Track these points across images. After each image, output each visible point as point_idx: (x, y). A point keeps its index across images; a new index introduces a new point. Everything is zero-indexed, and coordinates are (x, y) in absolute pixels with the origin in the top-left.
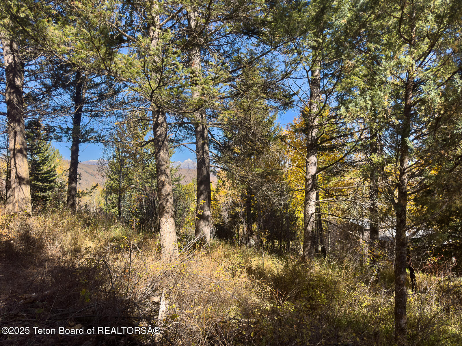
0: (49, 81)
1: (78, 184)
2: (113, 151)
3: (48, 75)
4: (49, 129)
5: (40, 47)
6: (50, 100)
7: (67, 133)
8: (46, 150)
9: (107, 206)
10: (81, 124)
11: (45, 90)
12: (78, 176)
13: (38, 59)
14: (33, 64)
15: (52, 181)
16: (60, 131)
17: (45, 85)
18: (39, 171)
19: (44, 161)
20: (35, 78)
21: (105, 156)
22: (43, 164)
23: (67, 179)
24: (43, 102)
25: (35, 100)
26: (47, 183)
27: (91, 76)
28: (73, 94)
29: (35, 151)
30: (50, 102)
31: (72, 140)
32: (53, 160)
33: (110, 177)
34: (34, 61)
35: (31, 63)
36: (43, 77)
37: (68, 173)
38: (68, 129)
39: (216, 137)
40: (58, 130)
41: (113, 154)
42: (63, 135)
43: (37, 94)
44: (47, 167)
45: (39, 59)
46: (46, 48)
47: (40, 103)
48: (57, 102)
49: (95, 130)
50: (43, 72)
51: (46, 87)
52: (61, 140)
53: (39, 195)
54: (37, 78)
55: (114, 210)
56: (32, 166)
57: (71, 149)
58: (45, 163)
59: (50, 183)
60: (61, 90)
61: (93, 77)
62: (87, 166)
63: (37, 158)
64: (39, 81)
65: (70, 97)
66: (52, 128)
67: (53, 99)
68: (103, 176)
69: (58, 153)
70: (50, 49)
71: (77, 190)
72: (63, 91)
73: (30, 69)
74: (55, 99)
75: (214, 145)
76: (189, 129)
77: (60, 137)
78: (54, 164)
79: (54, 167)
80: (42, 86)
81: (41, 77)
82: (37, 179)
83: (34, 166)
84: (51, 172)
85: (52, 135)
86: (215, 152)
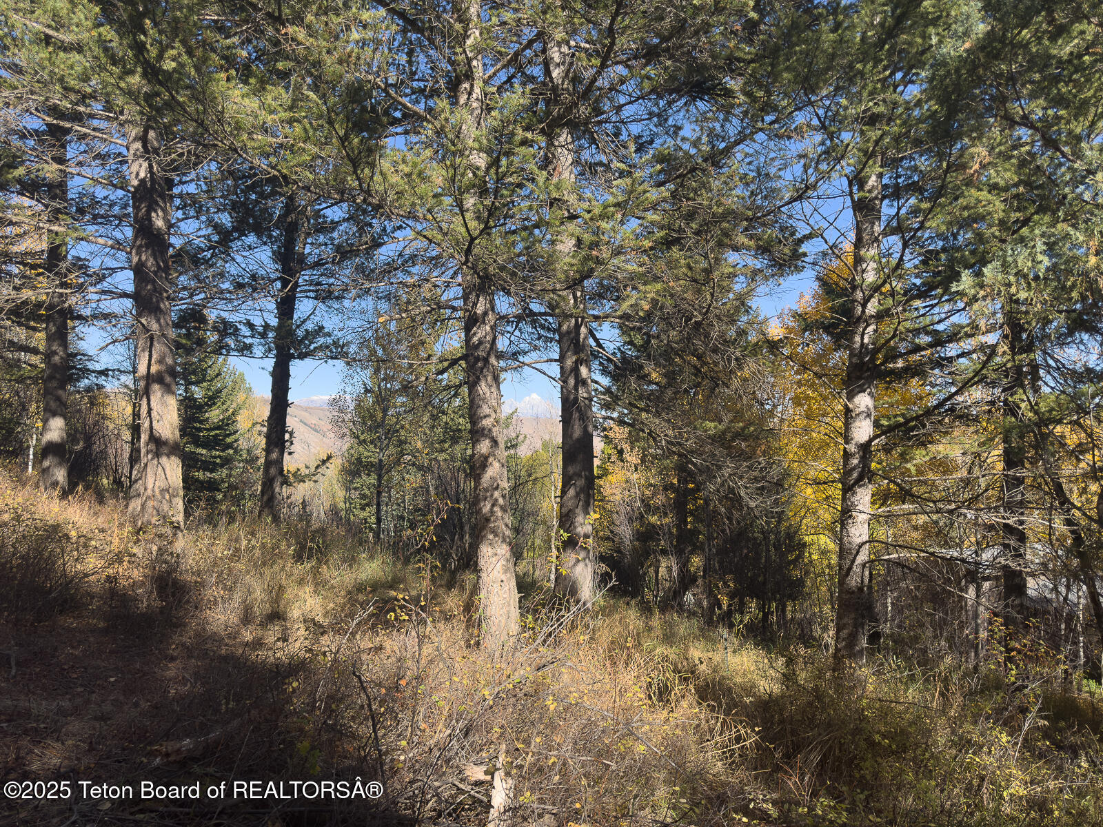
0: (225, 219)
1: (286, 454)
2: (364, 376)
3: (225, 205)
4: (225, 328)
5: (209, 140)
6: (227, 262)
7: (263, 338)
8: (219, 374)
9: (351, 504)
10: (295, 317)
11: (216, 238)
12: (287, 436)
13: (202, 168)
14: (192, 180)
15: (230, 446)
16: (248, 334)
17: (217, 227)
18: (201, 422)
19: (212, 400)
20: (197, 212)
21: (348, 390)
22: (210, 406)
23: (262, 442)
24: (211, 266)
25: (196, 262)
26: (218, 450)
27: (320, 204)
28: (279, 247)
29: (193, 378)
30: (227, 265)
31: (275, 352)
32: (231, 397)
33: (358, 437)
34: (193, 175)
35: (188, 179)
36: (212, 210)
37: (265, 429)
38: (267, 326)
39: (606, 344)
40: (245, 330)
41: (365, 384)
42: (256, 341)
43: (199, 248)
44: (217, 412)
45: (206, 168)
46: (222, 141)
47: (206, 270)
48: (243, 266)
49: (326, 330)
50: (213, 198)
51: (218, 233)
52: (251, 353)
53: (201, 477)
54: (199, 212)
55: (365, 514)
56: (186, 412)
57: (273, 374)
58: (215, 404)
59: (223, 451)
60: (251, 239)
61: (321, 207)
62: (306, 409)
63: (198, 392)
64: (203, 218)
65: (270, 255)
66: (231, 327)
67: (233, 259)
68: (344, 435)
69: (243, 381)
70: (232, 143)
71: (285, 469)
72: (255, 239)
73: (185, 192)
74: (239, 259)
75: (601, 364)
76: (543, 327)
77: (248, 347)
78: (234, 405)
79: (233, 414)
80: (210, 230)
81: (208, 209)
82: (197, 442)
83: (191, 412)
84: (226, 425)
85: (231, 342)
86: (605, 381)
